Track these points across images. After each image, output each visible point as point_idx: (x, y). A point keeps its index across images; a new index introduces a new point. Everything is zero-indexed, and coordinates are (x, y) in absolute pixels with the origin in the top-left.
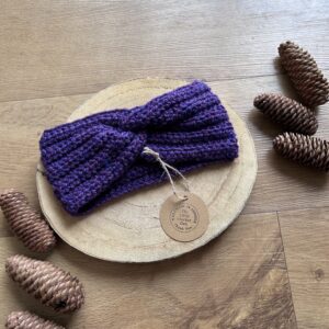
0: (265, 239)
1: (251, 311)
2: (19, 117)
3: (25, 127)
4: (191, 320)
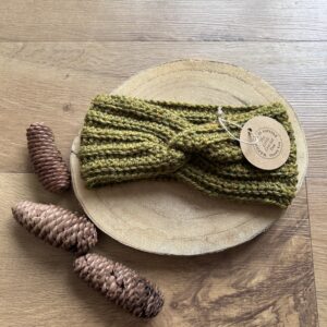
1: (269, 274)
3: (54, 68)
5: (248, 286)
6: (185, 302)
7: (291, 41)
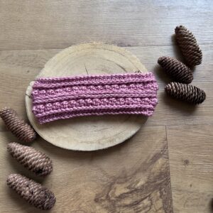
0: (157, 141)
1: (147, 180)
2: (17, 60)
3: (20, 67)
4: (112, 184)
5: (136, 187)
6: (102, 198)
7: (157, 45)
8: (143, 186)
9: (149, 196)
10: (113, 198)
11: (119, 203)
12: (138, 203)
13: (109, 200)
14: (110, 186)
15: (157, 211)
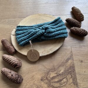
0: (68, 53)
1: (64, 70)
2: (7, 23)
3: (9, 25)
4: (49, 72)
5: (60, 73)
6: (44, 79)
8: (63, 72)
9: (66, 77)
10: (49, 79)
11: (52, 81)
12: (61, 80)
13: (48, 80)
14: (48, 73)
15: (70, 84)
